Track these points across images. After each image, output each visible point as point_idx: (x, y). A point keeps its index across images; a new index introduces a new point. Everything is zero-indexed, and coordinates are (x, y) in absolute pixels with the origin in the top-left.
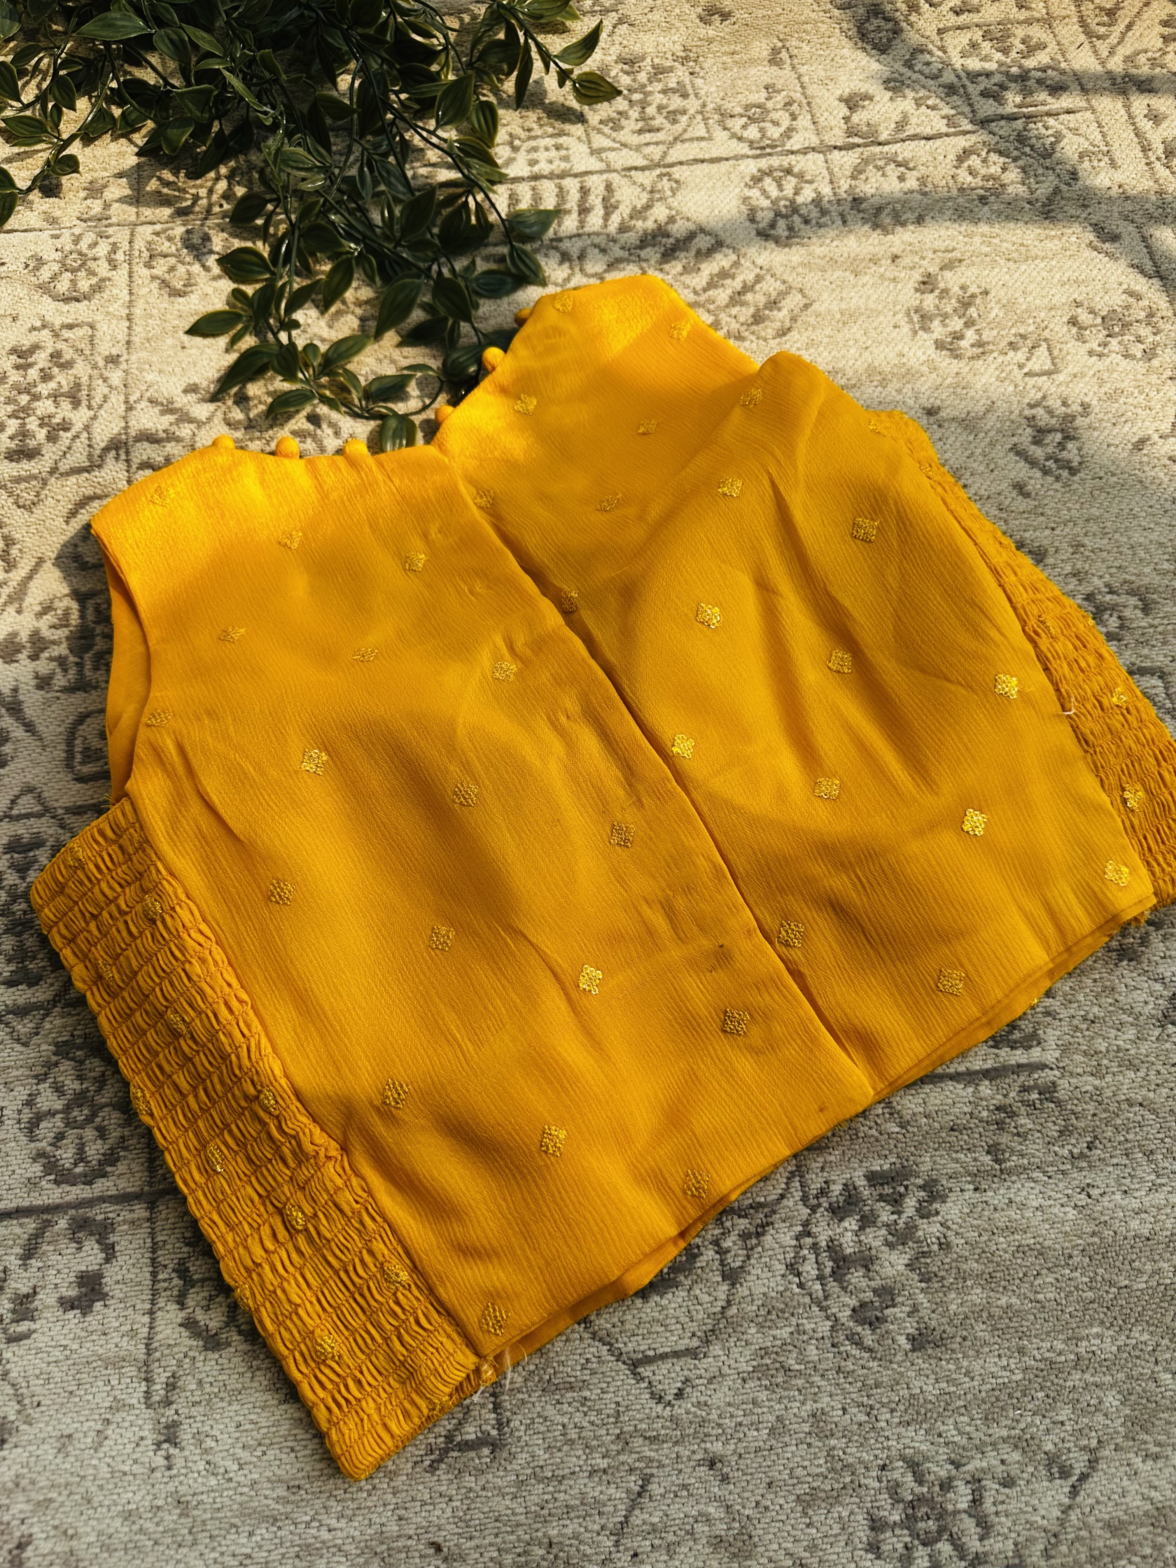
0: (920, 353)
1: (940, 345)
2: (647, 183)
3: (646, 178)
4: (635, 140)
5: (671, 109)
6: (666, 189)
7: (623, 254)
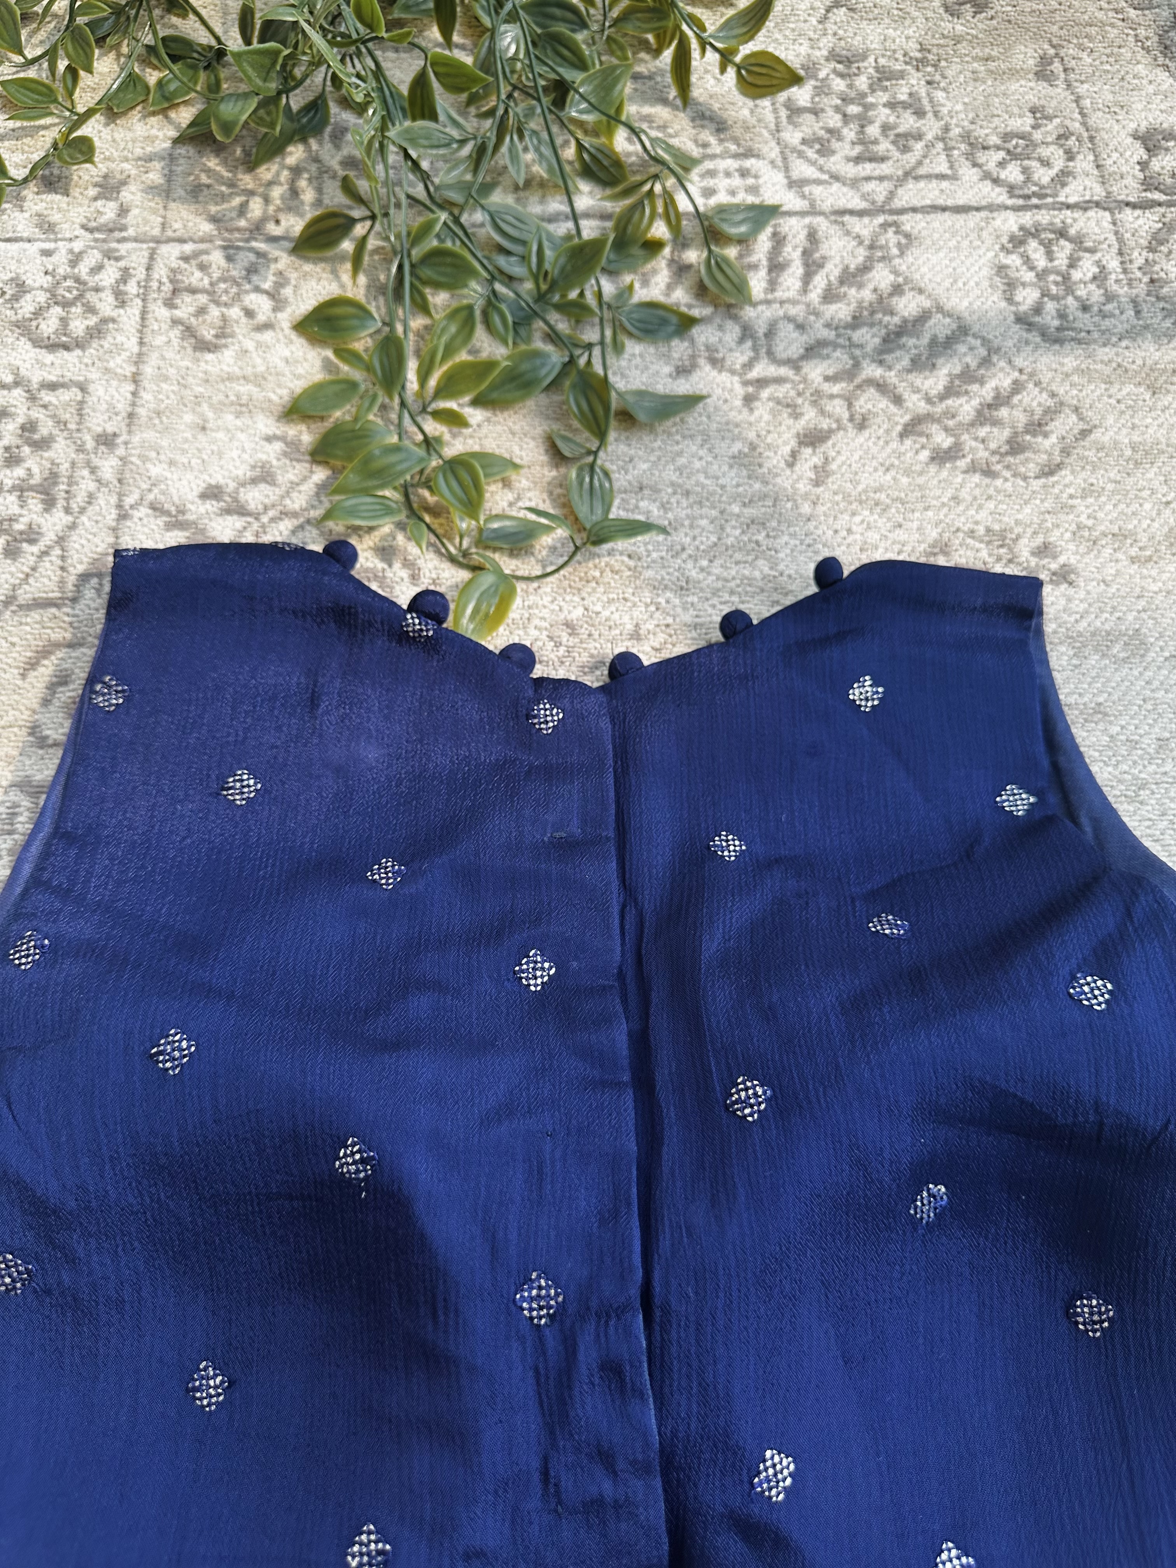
2: (866, 233)
3: (864, 227)
4: (851, 170)
5: (901, 130)
6: (891, 245)
7: (829, 334)
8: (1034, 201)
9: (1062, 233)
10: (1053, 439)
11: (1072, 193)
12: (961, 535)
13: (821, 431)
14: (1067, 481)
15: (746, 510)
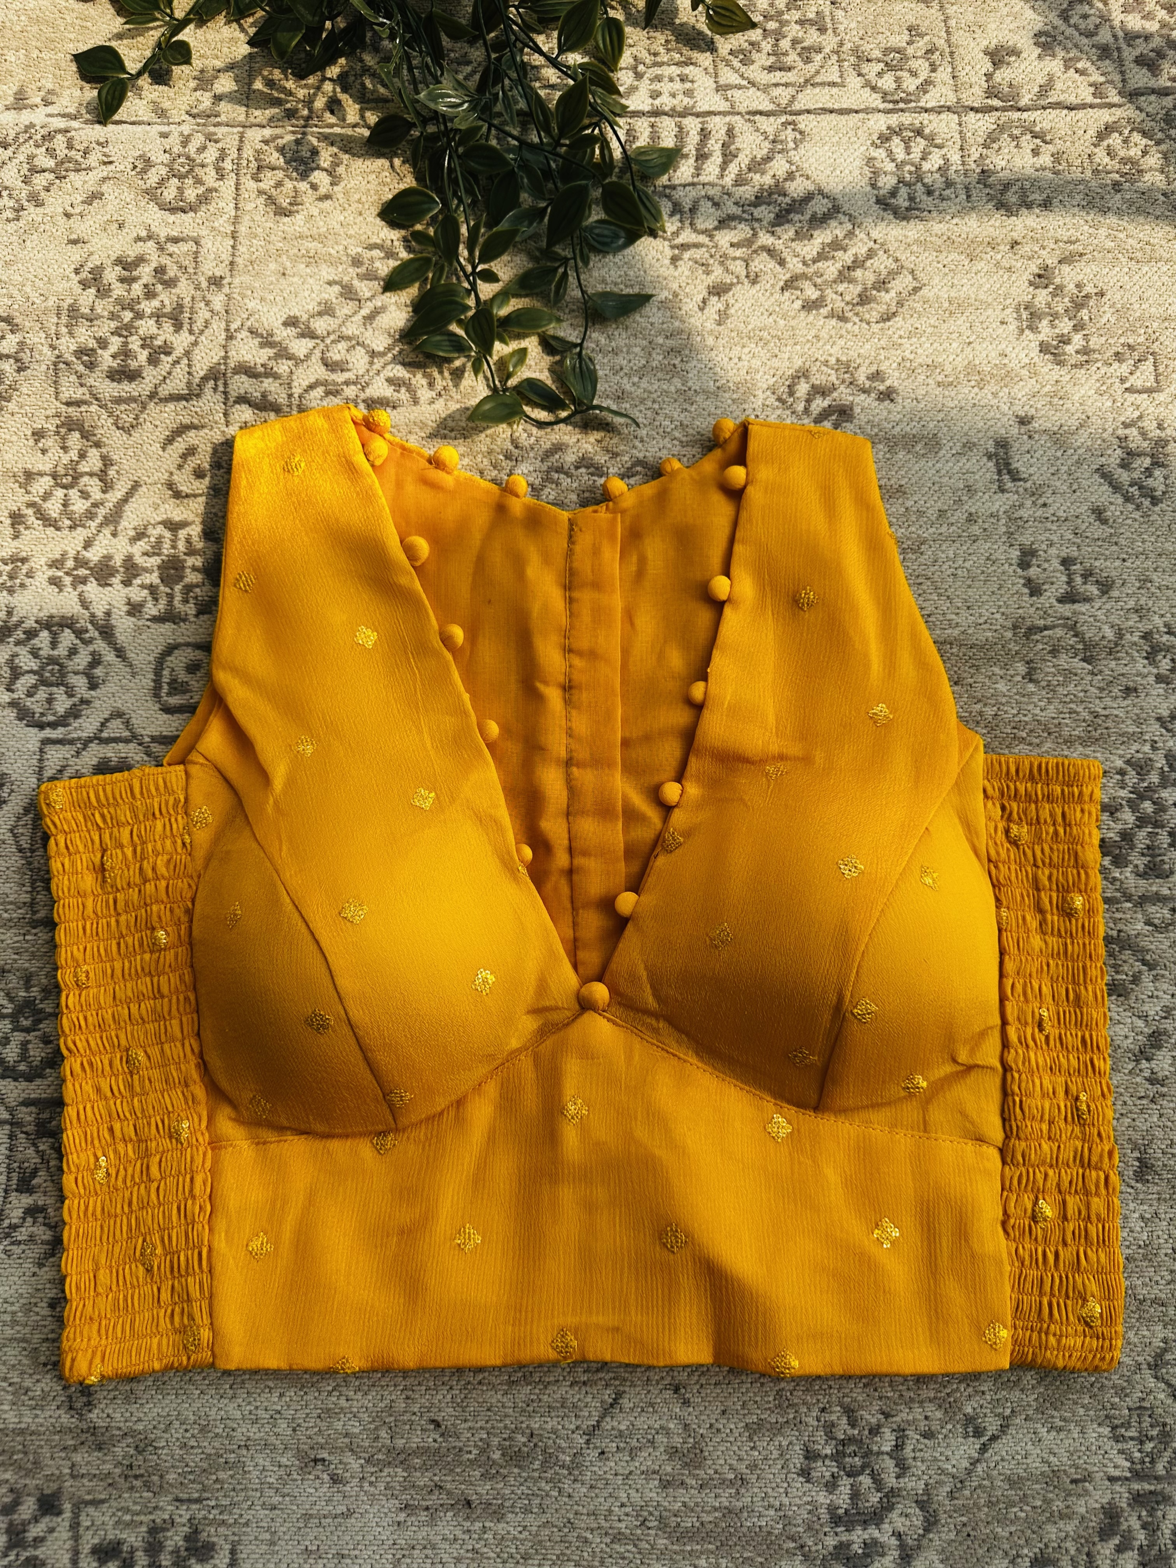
0: (1022, 355)
1: (1044, 348)
2: (771, 130)
3: (769, 125)
4: (765, 78)
5: (806, 44)
6: (789, 139)
7: (736, 211)
8: (902, 105)
9: (919, 132)
10: (893, 294)
11: (930, 100)
12: (818, 363)
13: (725, 284)
14: (899, 325)
15: (667, 342)
